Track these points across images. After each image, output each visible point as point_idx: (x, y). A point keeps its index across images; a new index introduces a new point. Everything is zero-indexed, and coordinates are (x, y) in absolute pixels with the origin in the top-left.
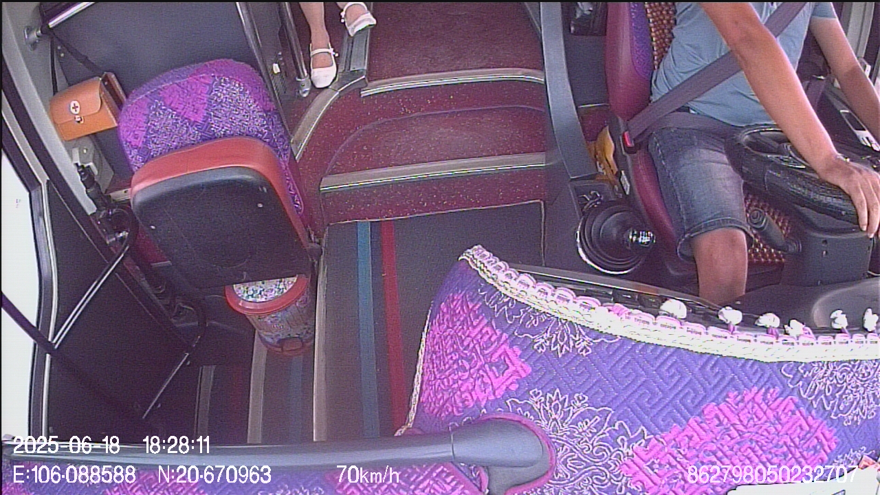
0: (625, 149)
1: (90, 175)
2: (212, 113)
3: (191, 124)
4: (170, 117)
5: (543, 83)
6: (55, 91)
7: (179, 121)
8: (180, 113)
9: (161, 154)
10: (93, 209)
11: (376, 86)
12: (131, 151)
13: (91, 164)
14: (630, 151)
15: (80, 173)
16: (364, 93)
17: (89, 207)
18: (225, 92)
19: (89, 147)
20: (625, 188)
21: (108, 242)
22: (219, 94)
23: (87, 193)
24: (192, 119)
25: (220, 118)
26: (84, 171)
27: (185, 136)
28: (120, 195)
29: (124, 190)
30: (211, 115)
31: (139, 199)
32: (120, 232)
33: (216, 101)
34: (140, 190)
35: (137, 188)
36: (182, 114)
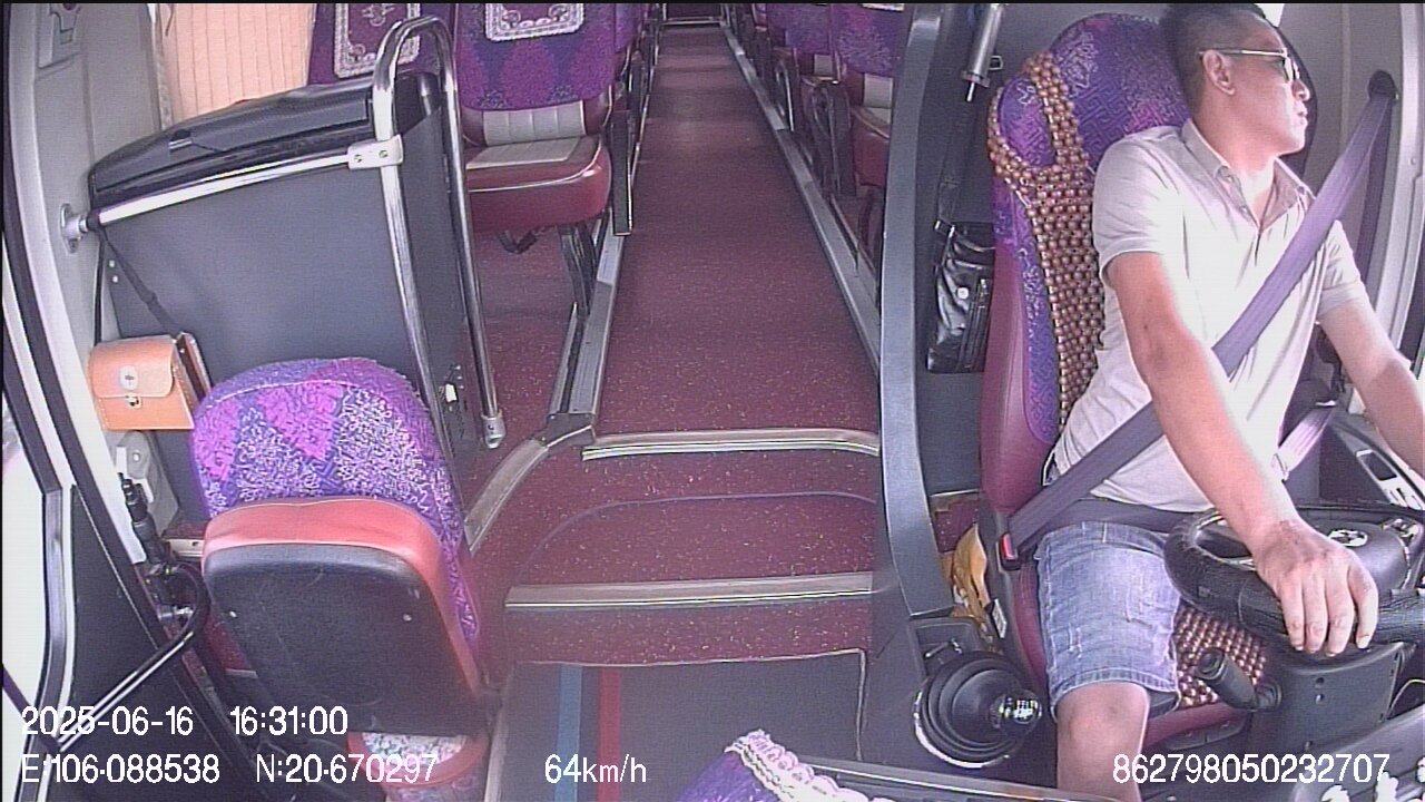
0: (1002, 564)
1: (140, 499)
2: (340, 448)
3: (307, 460)
4: (273, 442)
5: (877, 455)
6: (98, 339)
7: (288, 452)
8: (289, 438)
9: (256, 499)
10: (141, 556)
11: (607, 446)
12: (209, 484)
13: (144, 483)
14: (1010, 566)
15: (125, 491)
16: (587, 456)
17: (136, 553)
18: (362, 415)
19: (143, 449)
20: (999, 627)
21: (160, 617)
22: (353, 418)
23: (134, 529)
24: (309, 453)
25: (352, 458)
26: (132, 491)
27: (296, 478)
28: (184, 546)
29: (192, 541)
30: (337, 450)
31: (215, 565)
32: (180, 608)
33: (347, 428)
34: (218, 548)
35: (215, 545)
36: (292, 440)
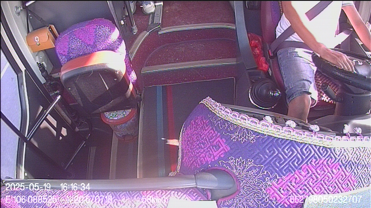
0: (269, 57)
1: (43, 67)
5: (235, 29)
6: (28, 31)
10: (45, 81)
11: (165, 30)
13: (44, 63)
15: (39, 66)
16: (159, 33)
19: (42, 55)
20: (269, 73)
21: (51, 95)
22: (100, 32)
23: (42, 75)
24: (89, 43)
25: (100, 42)
27: (85, 50)
28: (55, 75)
30: (96, 41)
31: (64, 78)
32: (56, 91)
33: (98, 35)
35: (63, 73)
